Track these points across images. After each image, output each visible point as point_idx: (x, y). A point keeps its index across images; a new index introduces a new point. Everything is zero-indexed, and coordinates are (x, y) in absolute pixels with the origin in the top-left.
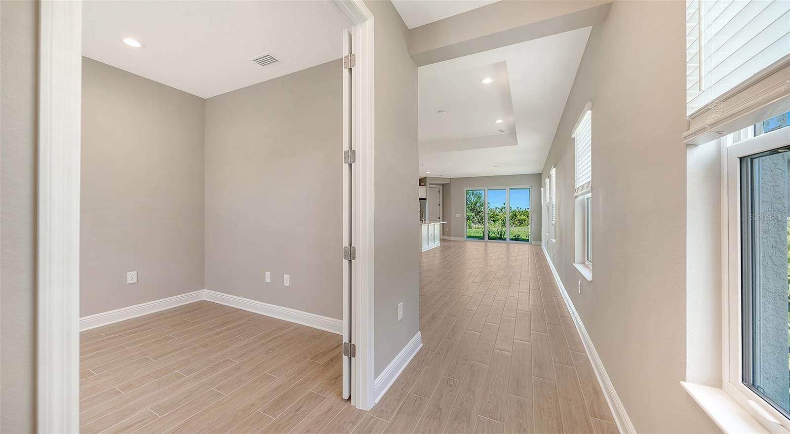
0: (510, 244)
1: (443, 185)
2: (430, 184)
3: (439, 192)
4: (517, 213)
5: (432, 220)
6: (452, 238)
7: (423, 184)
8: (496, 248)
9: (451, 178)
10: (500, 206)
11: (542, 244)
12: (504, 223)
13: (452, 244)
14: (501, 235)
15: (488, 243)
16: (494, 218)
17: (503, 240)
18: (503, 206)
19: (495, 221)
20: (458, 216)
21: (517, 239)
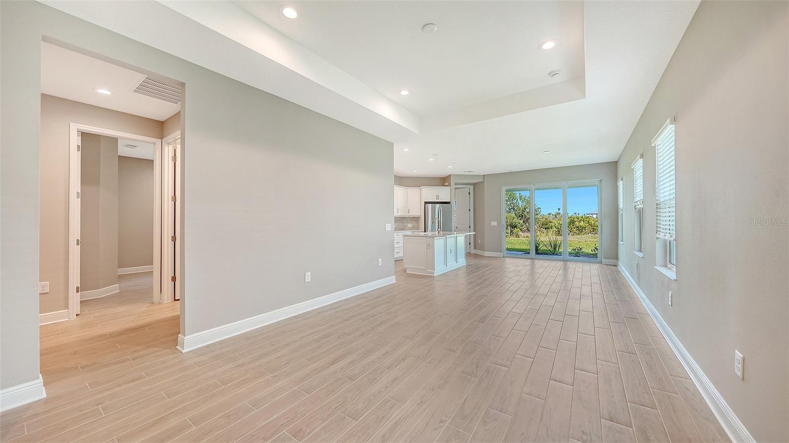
0: (569, 263)
1: (474, 185)
2: (456, 184)
3: (469, 193)
4: (576, 220)
5: (458, 230)
6: (487, 254)
7: (447, 184)
8: (547, 267)
9: (484, 175)
10: (554, 211)
11: (620, 264)
12: (559, 231)
13: (484, 262)
14: (555, 248)
15: (536, 261)
16: (546, 226)
17: (557, 255)
18: (558, 211)
19: (548, 228)
20: (494, 224)
21: (577, 254)
